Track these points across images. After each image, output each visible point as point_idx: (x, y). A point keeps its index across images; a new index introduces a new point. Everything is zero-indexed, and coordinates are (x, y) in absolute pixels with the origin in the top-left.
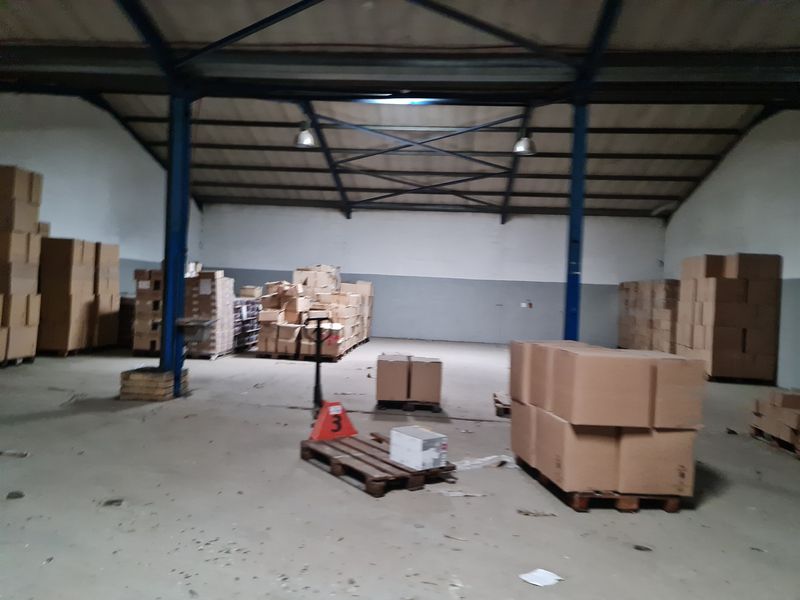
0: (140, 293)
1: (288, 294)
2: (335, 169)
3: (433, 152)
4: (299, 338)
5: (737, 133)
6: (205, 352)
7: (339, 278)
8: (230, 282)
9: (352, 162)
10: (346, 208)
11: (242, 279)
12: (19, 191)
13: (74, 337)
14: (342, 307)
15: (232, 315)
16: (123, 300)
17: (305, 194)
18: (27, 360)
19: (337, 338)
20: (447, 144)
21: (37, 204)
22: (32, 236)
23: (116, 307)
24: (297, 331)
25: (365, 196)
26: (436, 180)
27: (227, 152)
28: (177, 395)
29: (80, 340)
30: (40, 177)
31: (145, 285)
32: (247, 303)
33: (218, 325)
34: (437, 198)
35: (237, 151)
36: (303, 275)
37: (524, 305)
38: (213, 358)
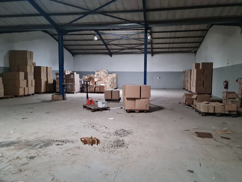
0: (57, 78)
1: (92, 77)
2: (106, 44)
3: (129, 39)
4: (95, 88)
5: (207, 30)
6: (73, 92)
7: (108, 73)
8: (78, 75)
9: (110, 42)
10: (111, 54)
11: (81, 74)
12: (28, 56)
13: (43, 89)
14: (106, 80)
15: (79, 83)
16: (53, 80)
17: (100, 51)
18: (33, 94)
19: (104, 87)
20: (133, 37)
21: (33, 59)
22: (32, 66)
23: (52, 82)
24: (95, 86)
25: (115, 51)
26: (133, 46)
27: (78, 41)
28: (63, 99)
29: (44, 90)
30: (33, 52)
31: (58, 76)
32: (83, 80)
33: (76, 85)
34: (134, 51)
35: (81, 41)
36: (98, 73)
37: (158, 78)
38: (75, 93)
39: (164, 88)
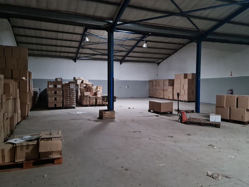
0: (49, 89)
2: (80, 47)
6: (72, 106)
31: (51, 86)
37: (126, 87)
39: (132, 97)
